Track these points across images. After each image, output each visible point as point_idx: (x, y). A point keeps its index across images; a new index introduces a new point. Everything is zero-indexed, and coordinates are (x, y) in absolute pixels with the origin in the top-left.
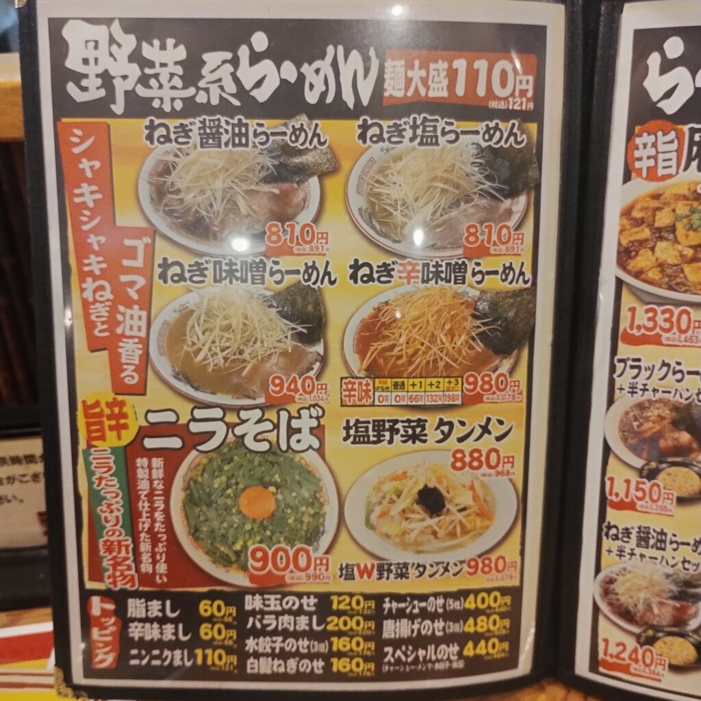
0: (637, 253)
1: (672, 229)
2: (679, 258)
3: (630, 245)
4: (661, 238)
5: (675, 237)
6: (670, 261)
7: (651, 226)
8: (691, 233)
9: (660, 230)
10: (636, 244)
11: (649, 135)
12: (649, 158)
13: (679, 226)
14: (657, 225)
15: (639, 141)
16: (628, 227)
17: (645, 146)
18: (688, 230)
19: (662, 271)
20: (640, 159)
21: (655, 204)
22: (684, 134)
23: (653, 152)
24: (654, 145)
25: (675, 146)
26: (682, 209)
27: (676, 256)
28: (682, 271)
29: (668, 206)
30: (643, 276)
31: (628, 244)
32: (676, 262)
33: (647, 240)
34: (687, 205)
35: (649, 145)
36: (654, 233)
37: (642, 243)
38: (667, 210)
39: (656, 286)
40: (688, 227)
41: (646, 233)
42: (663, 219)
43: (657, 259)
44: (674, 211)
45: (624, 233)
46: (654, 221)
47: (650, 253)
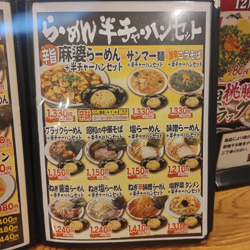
0: (48, 90)
1: (58, 82)
2: (61, 92)
3: (45, 88)
4: (55, 85)
5: (59, 85)
6: (58, 93)
7: (51, 81)
8: (64, 83)
9: (54, 82)
10: (47, 87)
11: (46, 49)
12: (47, 57)
13: (60, 80)
14: (53, 80)
15: (43, 51)
16: (44, 82)
17: (45, 53)
18: (63, 82)
19: (57, 96)
20: (44, 58)
21: (51, 73)
22: (57, 49)
23: (48, 55)
24: (48, 53)
25: (55, 53)
26: (60, 75)
27: (60, 91)
28: (63, 96)
29: (56, 74)
30: (50, 98)
31: (44, 88)
32: (60, 93)
33: (50, 86)
34: (61, 73)
35: (47, 53)
36: (52, 83)
37: (48, 87)
38: (55, 75)
39: (55, 102)
40: (63, 81)
41: (49, 84)
42: (55, 79)
43: (54, 92)
44: (57, 75)
45: (42, 84)
46: (52, 79)
47: (52, 90)
